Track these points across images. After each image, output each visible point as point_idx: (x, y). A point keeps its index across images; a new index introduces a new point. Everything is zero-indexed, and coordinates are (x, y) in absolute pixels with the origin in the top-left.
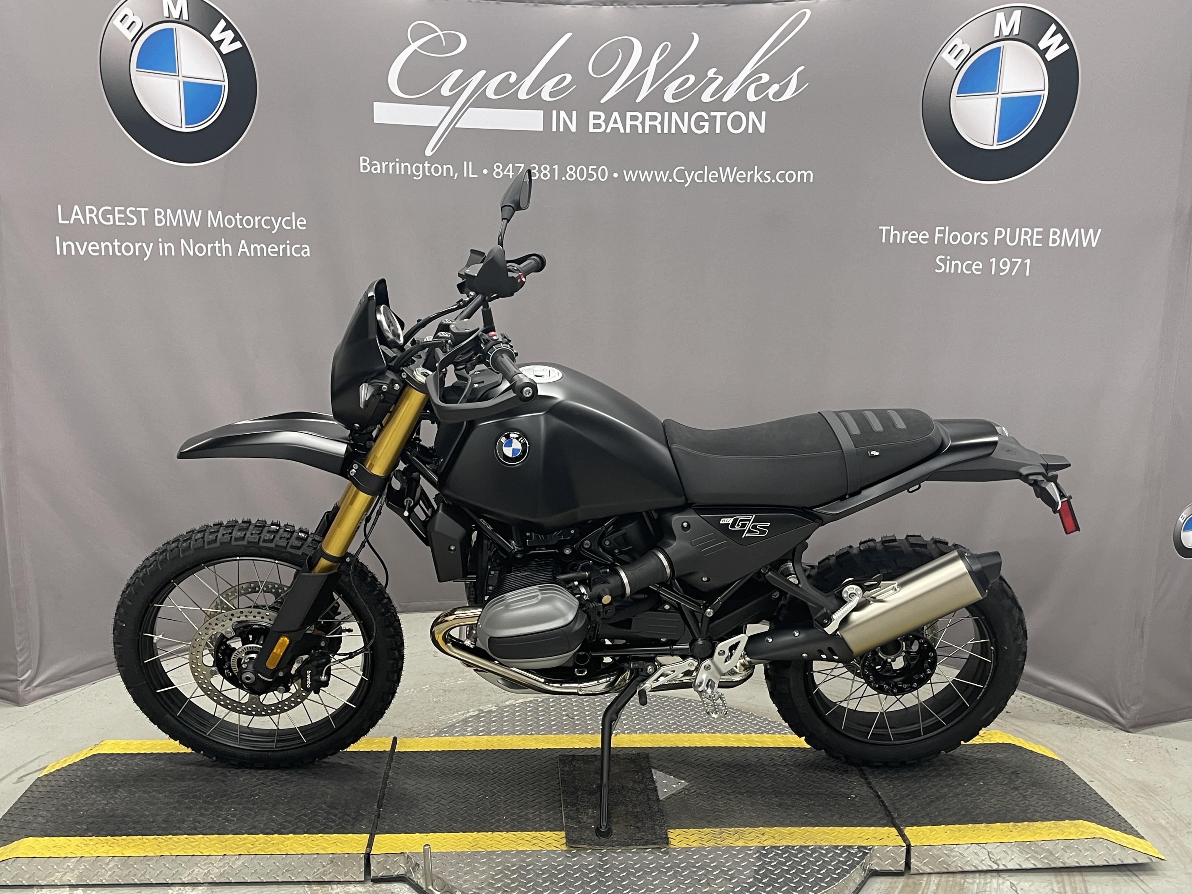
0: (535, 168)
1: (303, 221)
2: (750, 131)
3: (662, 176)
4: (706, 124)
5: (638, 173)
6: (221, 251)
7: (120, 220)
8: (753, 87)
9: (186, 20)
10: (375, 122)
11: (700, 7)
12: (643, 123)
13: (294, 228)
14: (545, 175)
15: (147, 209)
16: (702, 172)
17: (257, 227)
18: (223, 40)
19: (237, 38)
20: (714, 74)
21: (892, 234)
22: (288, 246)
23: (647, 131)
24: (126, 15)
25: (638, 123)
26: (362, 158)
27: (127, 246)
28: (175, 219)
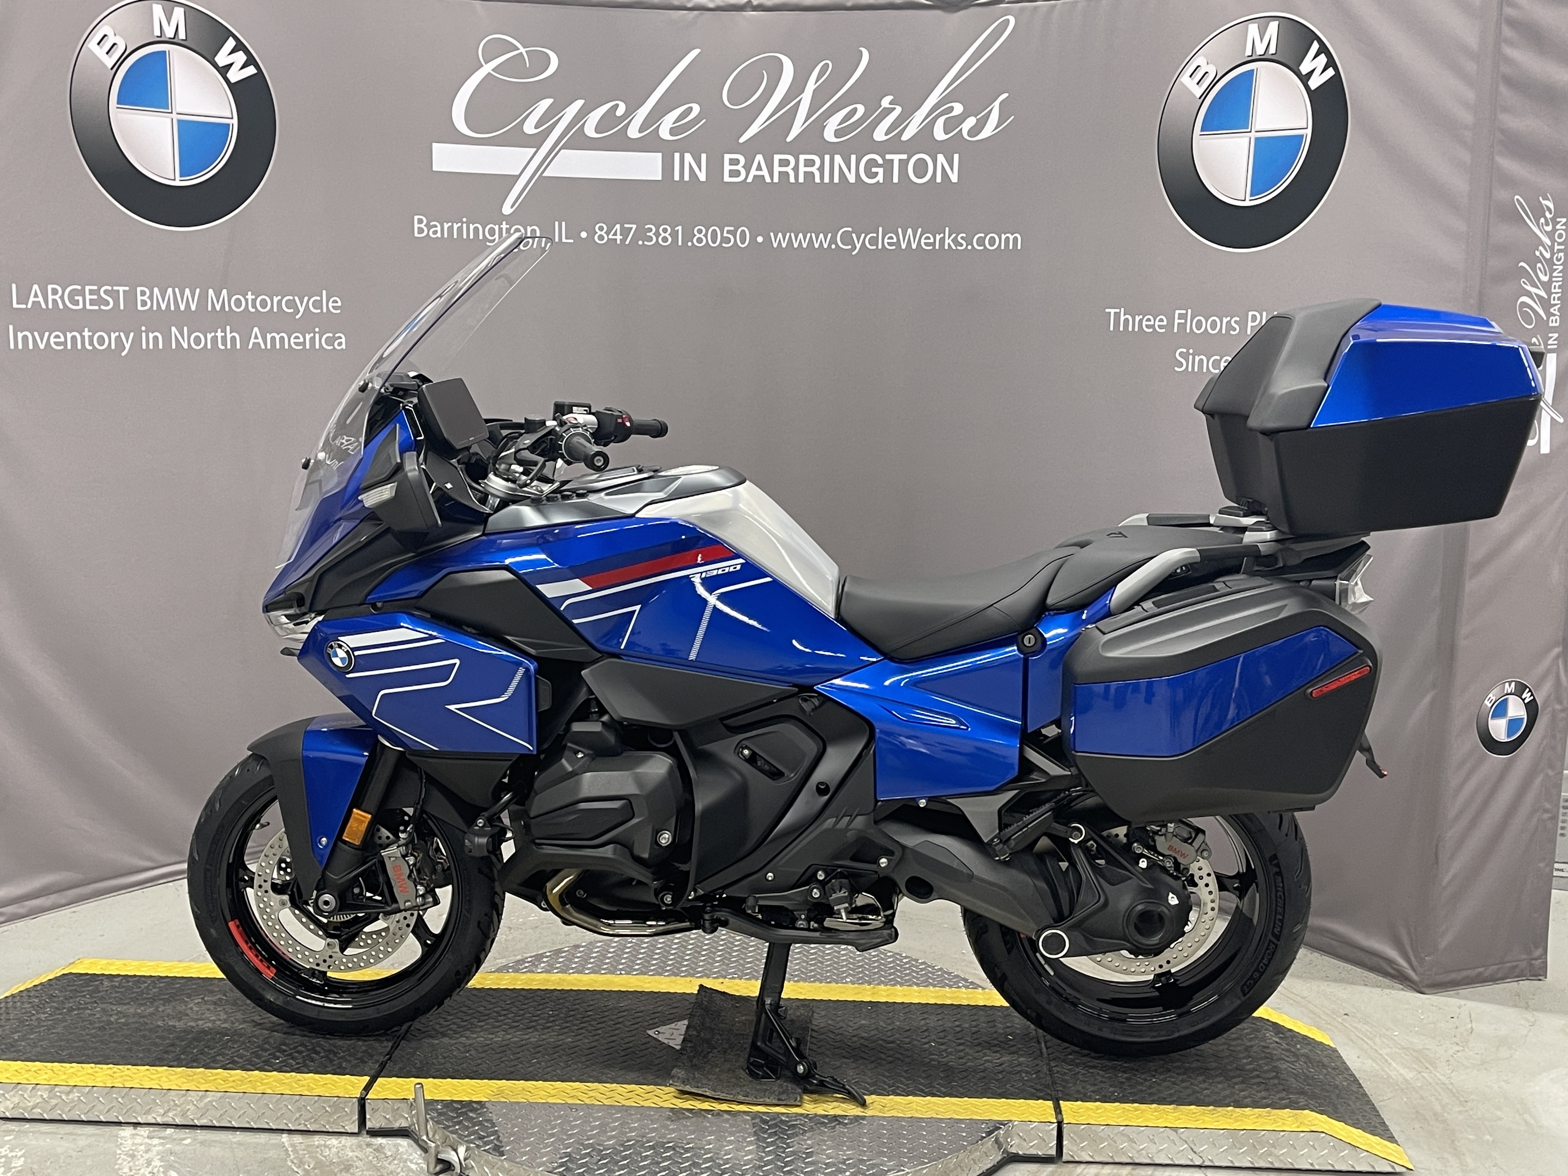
0: (650, 230)
1: (337, 302)
2: (939, 180)
3: (822, 241)
4: (880, 171)
5: (790, 236)
6: (224, 343)
7: (92, 302)
8: (941, 121)
9: (183, 40)
10: (433, 168)
12: (796, 169)
13: (325, 310)
14: (665, 239)
15: (127, 288)
16: (875, 235)
17: (275, 310)
18: (232, 64)
19: (251, 61)
20: (890, 104)
21: (1122, 319)
22: (317, 335)
23: (801, 180)
24: (105, 36)
25: (789, 169)
26: (416, 218)
27: (101, 337)
28: (163, 301)
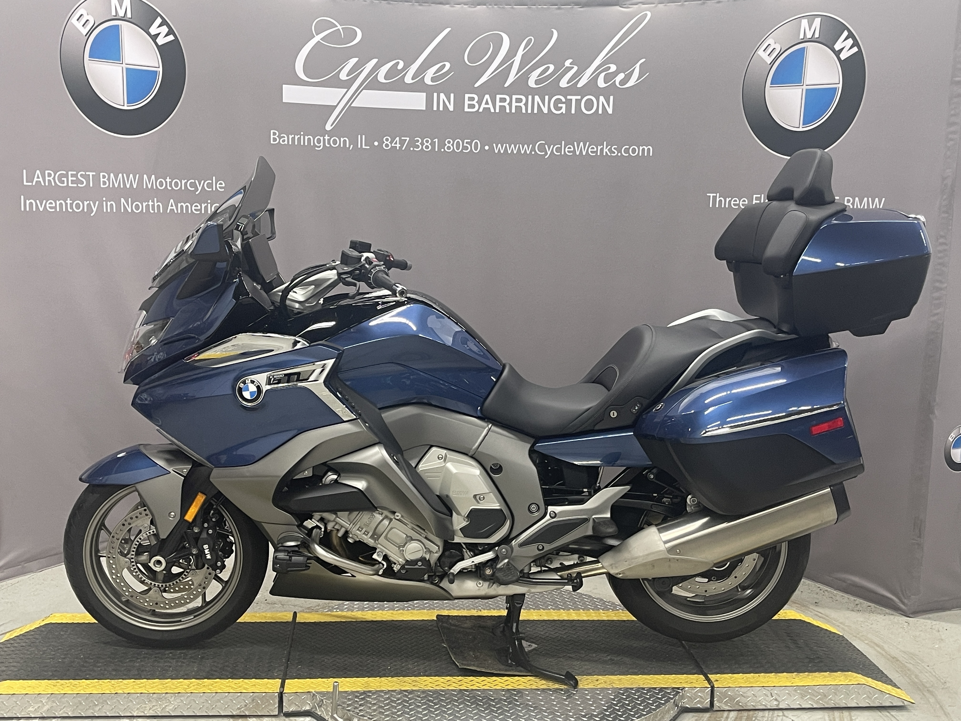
0: (418, 141)
1: (222, 184)
2: (600, 112)
3: (526, 149)
4: (564, 106)
5: (506, 146)
6: (153, 209)
7: (73, 182)
8: (602, 75)
9: (129, 18)
10: (284, 101)
11: (559, 8)
12: (510, 104)
13: (214, 189)
14: (427, 147)
15: (94, 173)
16: (560, 146)
17: (183, 188)
18: (159, 34)
19: (171, 32)
20: (570, 64)
21: (718, 200)
22: (209, 205)
23: (513, 111)
24: (81, 15)
25: (506, 104)
27: (78, 204)
28: (116, 183)
